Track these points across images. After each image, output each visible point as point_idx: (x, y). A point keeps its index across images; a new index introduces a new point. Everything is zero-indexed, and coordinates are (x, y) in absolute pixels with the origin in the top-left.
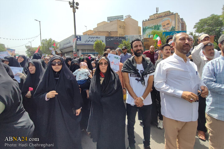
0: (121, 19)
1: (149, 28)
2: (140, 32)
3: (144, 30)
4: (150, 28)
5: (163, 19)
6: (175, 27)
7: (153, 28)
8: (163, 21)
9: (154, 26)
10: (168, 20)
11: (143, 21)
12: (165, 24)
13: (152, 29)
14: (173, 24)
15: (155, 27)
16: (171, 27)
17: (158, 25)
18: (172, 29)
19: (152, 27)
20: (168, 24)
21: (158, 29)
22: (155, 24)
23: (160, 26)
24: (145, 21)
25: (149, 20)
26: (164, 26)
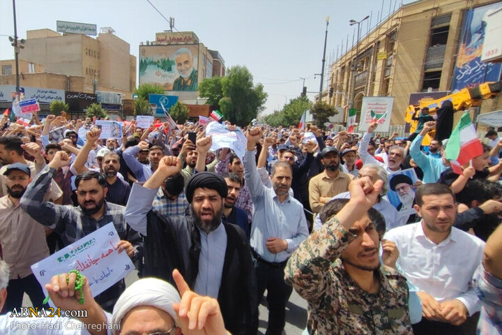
0: (92, 32)
1: (152, 63)
2: (133, 69)
3: (143, 65)
4: (155, 63)
5: (179, 50)
6: (197, 71)
7: (160, 64)
8: (178, 54)
9: (162, 60)
10: (187, 53)
11: (142, 46)
12: (182, 62)
13: (158, 66)
14: (194, 64)
15: (164, 62)
16: (191, 70)
17: (170, 59)
18: (192, 74)
19: (158, 61)
20: (186, 62)
21: (170, 69)
22: (163, 57)
23: (172, 63)
24: (145, 44)
25: (152, 45)
26: (180, 64)
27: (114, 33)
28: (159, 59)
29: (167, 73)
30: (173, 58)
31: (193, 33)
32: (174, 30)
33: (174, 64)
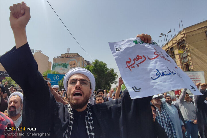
1: (58, 65)
2: (50, 67)
3: (54, 66)
5: (71, 59)
7: (62, 65)
8: (71, 61)
10: (74, 61)
11: (54, 58)
12: (72, 64)
13: (61, 66)
15: (64, 64)
17: (66, 63)
19: (61, 64)
20: (74, 64)
21: (66, 67)
22: (64, 62)
23: (68, 64)
24: (56, 57)
25: (59, 58)
26: (71, 65)
27: (42, 53)
28: (62, 63)
29: (65, 69)
30: (68, 62)
31: (78, 54)
32: (69, 53)
33: (68, 65)
